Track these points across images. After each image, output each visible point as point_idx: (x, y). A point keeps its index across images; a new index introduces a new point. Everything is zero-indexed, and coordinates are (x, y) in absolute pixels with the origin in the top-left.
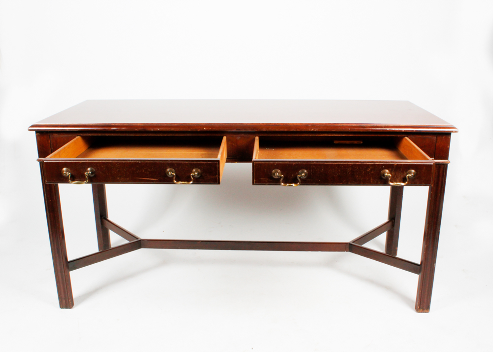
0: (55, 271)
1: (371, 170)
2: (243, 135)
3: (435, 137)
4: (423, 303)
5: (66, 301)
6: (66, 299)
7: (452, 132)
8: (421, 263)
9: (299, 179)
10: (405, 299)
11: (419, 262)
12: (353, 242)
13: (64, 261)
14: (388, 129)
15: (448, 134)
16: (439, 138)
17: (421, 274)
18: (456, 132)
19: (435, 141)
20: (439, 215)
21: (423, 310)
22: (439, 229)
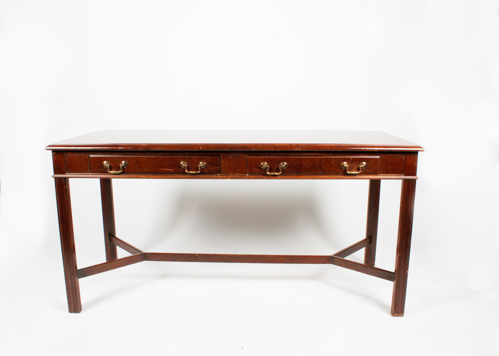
0: (65, 278)
1: (334, 162)
2: (235, 154)
3: (404, 156)
4: (398, 308)
5: (74, 306)
6: (75, 305)
7: (419, 151)
8: (395, 271)
9: (280, 169)
10: (382, 306)
11: (394, 271)
12: (335, 255)
13: (74, 268)
14: (363, 149)
15: (415, 153)
16: (408, 156)
17: (395, 281)
18: (422, 151)
19: (404, 160)
20: (410, 226)
21: (398, 314)
22: (411, 239)
